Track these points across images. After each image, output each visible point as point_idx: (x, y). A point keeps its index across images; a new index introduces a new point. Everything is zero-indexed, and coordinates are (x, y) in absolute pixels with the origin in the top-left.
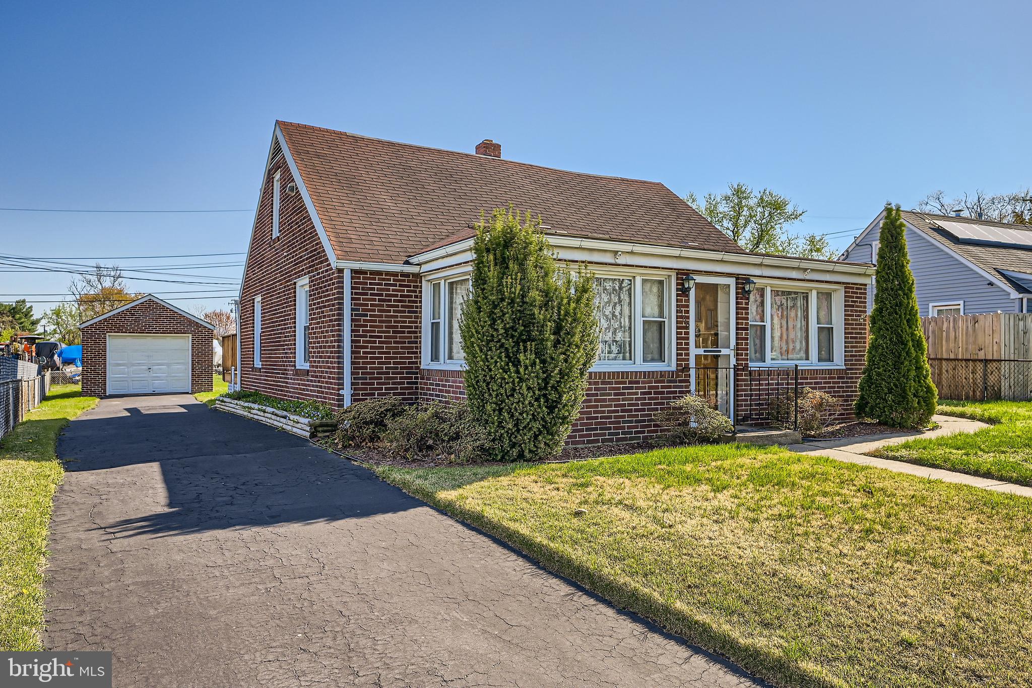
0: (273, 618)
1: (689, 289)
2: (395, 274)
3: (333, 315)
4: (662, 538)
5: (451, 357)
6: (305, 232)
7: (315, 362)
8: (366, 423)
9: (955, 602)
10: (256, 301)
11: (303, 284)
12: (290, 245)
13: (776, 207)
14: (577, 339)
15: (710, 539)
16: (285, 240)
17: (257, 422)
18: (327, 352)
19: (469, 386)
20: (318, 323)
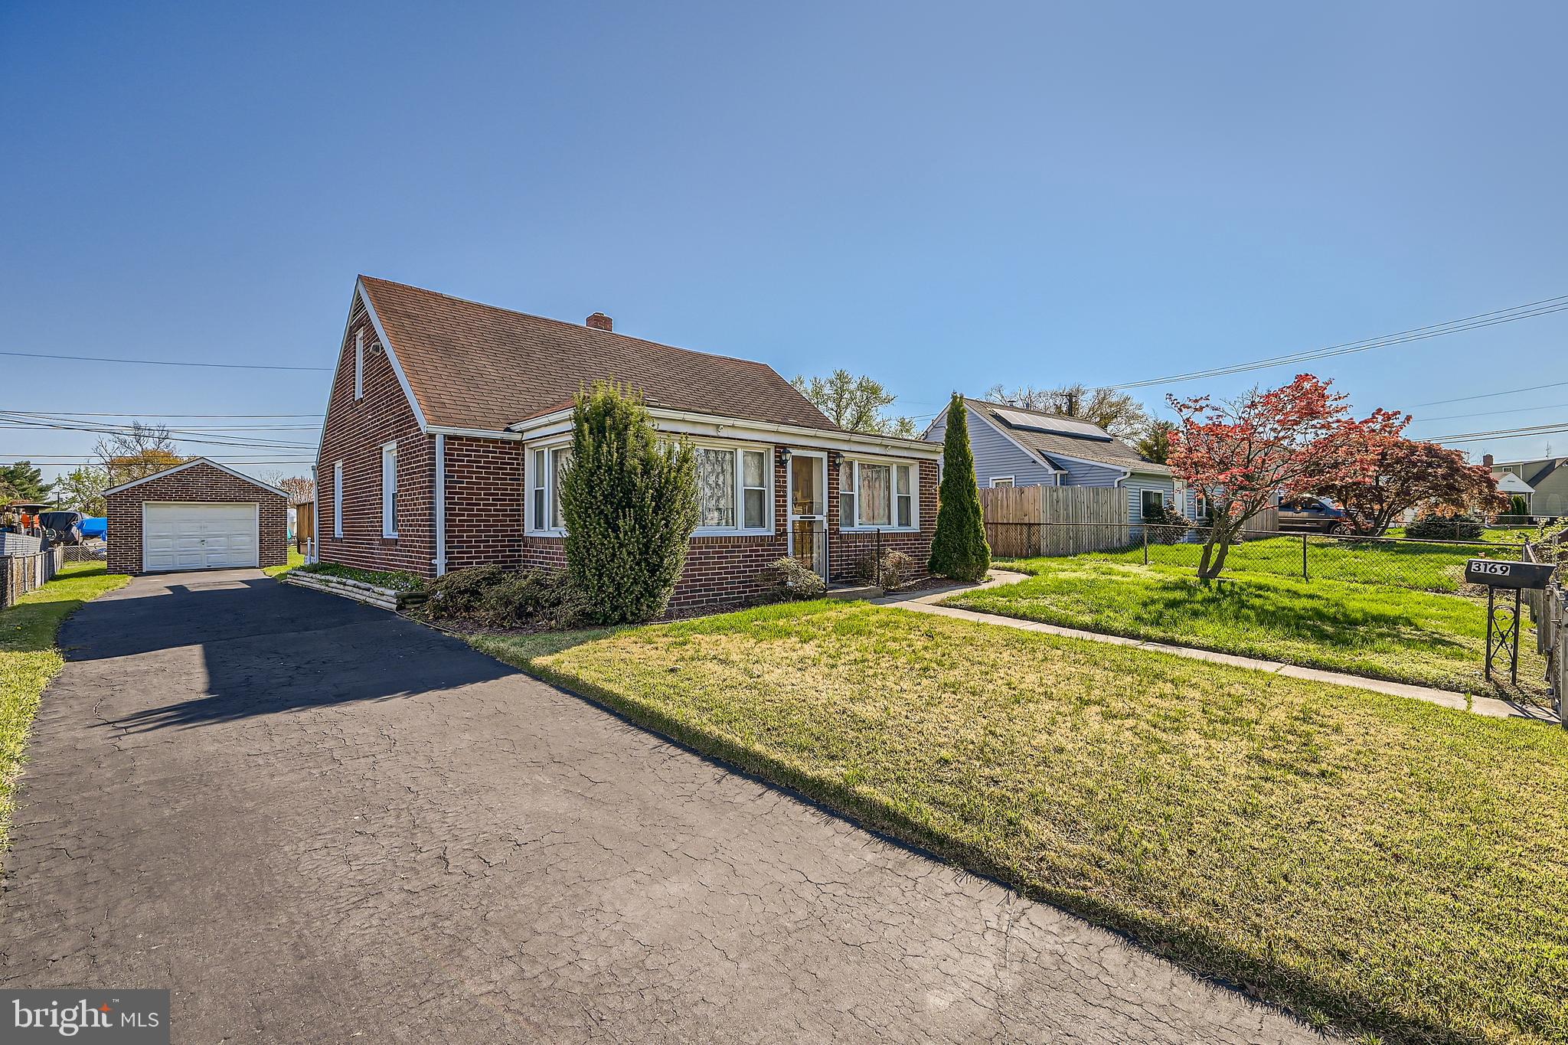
0: (326, 802)
1: (786, 461)
2: (495, 441)
3: (424, 482)
4: (750, 687)
5: (555, 525)
6: (392, 394)
7: (404, 530)
8: (461, 593)
9: (985, 722)
10: (336, 466)
11: (390, 451)
12: (375, 408)
13: (872, 391)
14: (678, 505)
15: (793, 685)
16: (369, 403)
17: (337, 598)
18: (418, 520)
19: (569, 553)
20: (408, 490)
